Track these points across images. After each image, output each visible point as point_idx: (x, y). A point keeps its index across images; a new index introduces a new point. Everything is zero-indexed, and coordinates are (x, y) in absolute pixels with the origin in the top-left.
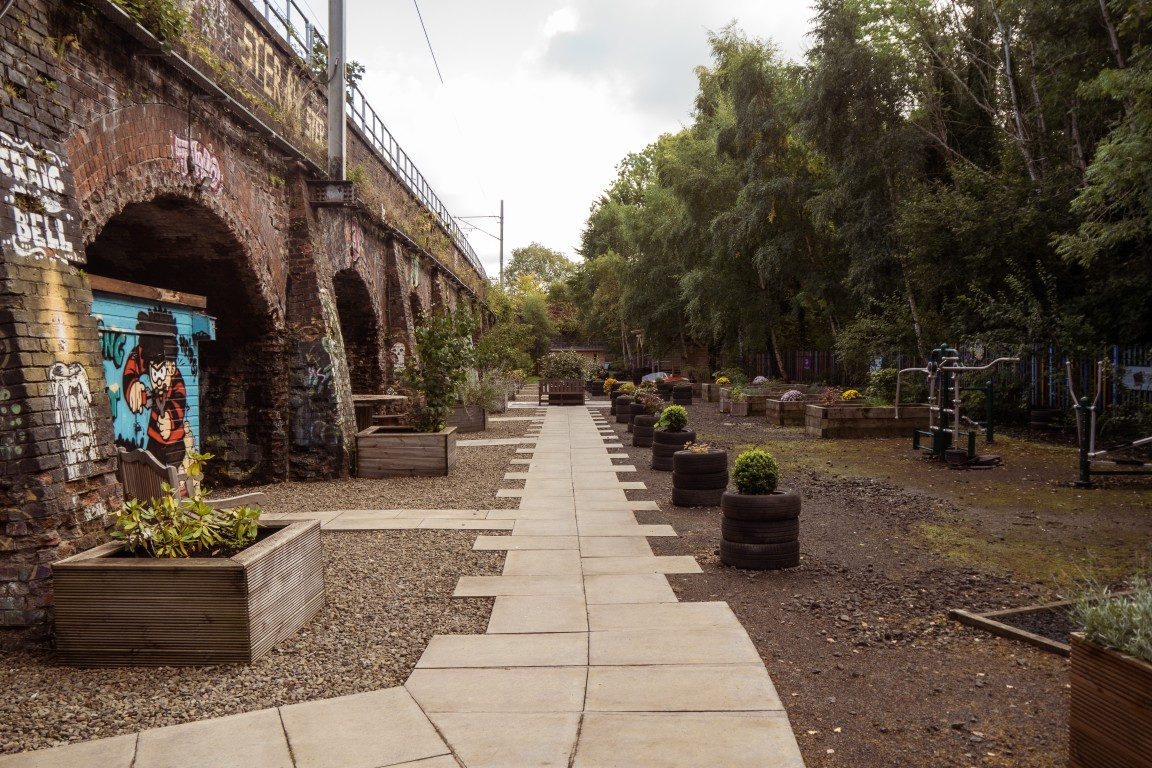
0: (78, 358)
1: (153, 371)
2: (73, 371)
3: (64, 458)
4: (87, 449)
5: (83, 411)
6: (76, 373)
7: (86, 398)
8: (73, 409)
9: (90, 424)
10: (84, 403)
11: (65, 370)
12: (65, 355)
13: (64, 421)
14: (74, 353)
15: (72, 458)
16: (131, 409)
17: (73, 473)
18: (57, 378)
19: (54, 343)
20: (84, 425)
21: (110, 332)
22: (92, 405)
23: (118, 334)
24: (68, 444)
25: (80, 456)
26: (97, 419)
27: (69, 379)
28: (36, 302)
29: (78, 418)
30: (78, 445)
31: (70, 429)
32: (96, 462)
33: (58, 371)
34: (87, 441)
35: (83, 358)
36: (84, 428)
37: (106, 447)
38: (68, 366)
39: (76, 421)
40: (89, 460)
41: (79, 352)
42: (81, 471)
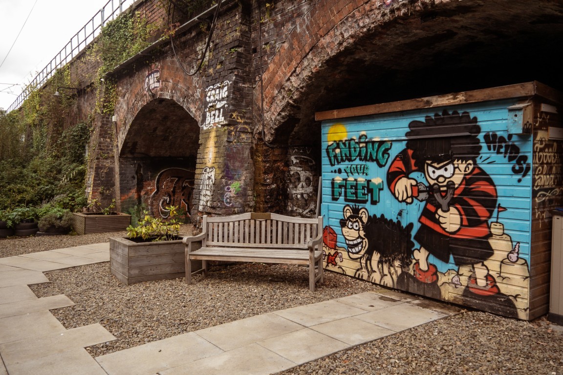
0: (214, 165)
1: (431, 169)
2: (210, 170)
3: (199, 202)
4: (207, 201)
5: (210, 186)
6: (212, 171)
7: (212, 181)
8: (207, 185)
9: (211, 192)
10: (211, 183)
11: (208, 170)
12: (209, 164)
13: (203, 189)
14: (213, 163)
15: (201, 203)
16: (397, 198)
17: (201, 208)
18: (205, 173)
19: (207, 160)
20: (209, 191)
21: (373, 143)
22: (214, 184)
23: (381, 143)
24: (202, 198)
25: (204, 203)
26: (214, 190)
27: (208, 173)
28: (205, 145)
29: (207, 189)
30: (205, 199)
31: (203, 192)
32: (209, 207)
33: (205, 171)
34: (208, 198)
35: (216, 165)
36: (208, 193)
37: (215, 203)
38: (210, 168)
39: (207, 190)
40: (207, 206)
41: (215, 163)
42: (203, 209)
